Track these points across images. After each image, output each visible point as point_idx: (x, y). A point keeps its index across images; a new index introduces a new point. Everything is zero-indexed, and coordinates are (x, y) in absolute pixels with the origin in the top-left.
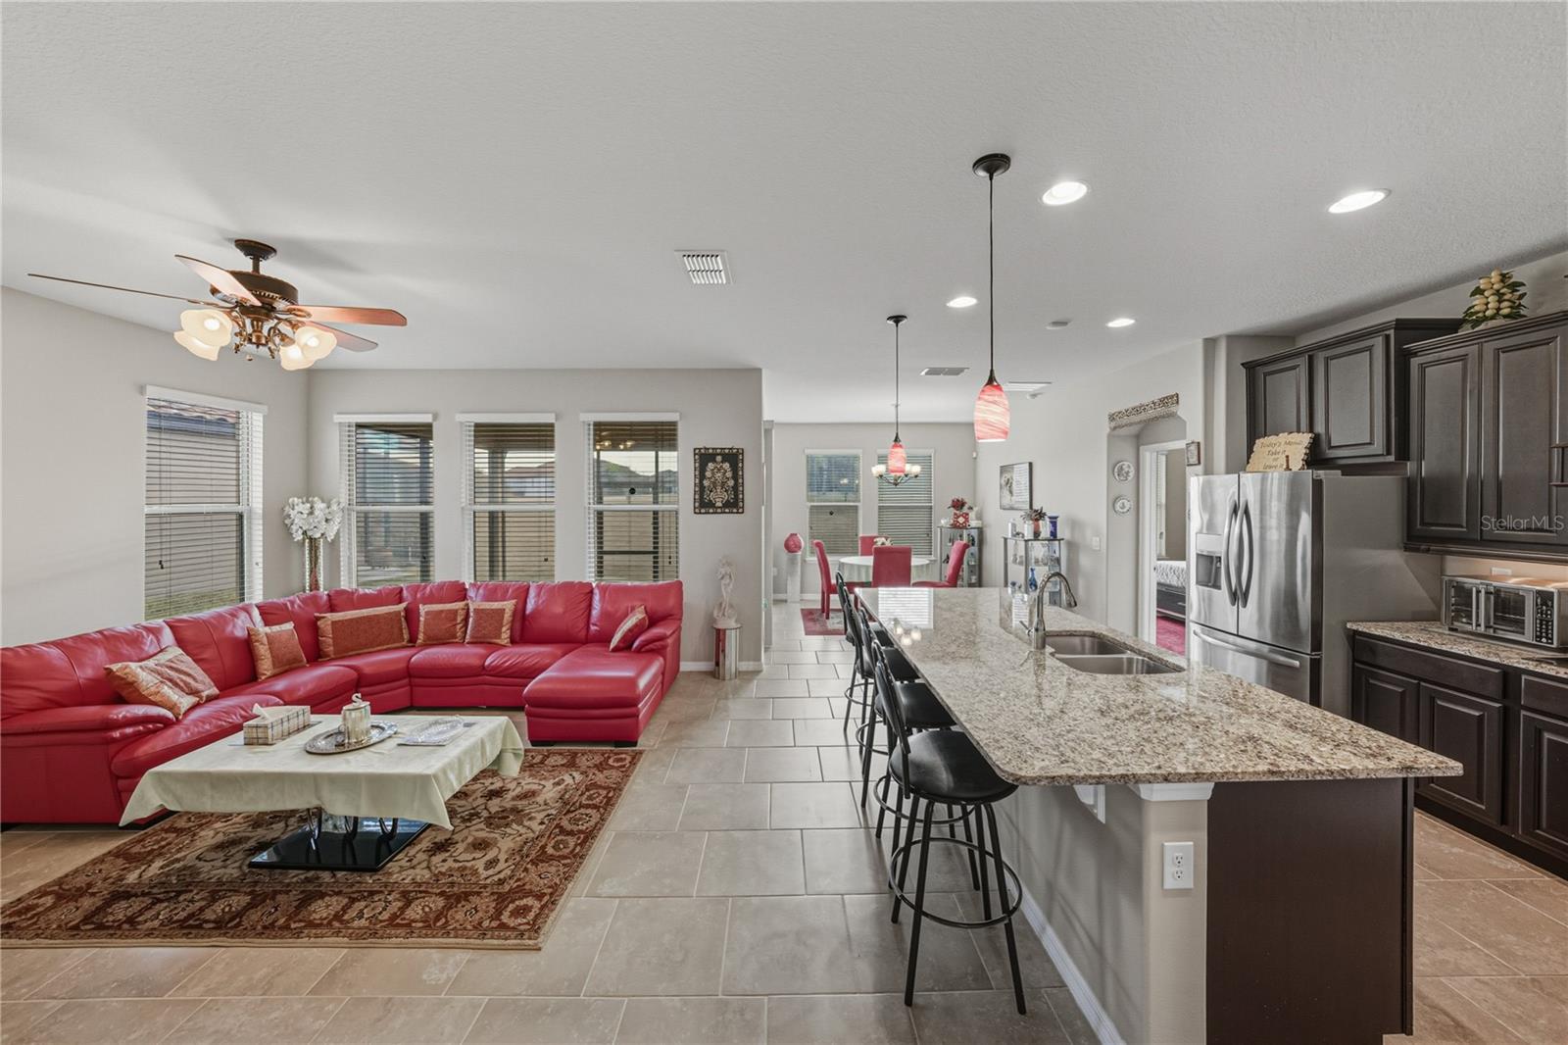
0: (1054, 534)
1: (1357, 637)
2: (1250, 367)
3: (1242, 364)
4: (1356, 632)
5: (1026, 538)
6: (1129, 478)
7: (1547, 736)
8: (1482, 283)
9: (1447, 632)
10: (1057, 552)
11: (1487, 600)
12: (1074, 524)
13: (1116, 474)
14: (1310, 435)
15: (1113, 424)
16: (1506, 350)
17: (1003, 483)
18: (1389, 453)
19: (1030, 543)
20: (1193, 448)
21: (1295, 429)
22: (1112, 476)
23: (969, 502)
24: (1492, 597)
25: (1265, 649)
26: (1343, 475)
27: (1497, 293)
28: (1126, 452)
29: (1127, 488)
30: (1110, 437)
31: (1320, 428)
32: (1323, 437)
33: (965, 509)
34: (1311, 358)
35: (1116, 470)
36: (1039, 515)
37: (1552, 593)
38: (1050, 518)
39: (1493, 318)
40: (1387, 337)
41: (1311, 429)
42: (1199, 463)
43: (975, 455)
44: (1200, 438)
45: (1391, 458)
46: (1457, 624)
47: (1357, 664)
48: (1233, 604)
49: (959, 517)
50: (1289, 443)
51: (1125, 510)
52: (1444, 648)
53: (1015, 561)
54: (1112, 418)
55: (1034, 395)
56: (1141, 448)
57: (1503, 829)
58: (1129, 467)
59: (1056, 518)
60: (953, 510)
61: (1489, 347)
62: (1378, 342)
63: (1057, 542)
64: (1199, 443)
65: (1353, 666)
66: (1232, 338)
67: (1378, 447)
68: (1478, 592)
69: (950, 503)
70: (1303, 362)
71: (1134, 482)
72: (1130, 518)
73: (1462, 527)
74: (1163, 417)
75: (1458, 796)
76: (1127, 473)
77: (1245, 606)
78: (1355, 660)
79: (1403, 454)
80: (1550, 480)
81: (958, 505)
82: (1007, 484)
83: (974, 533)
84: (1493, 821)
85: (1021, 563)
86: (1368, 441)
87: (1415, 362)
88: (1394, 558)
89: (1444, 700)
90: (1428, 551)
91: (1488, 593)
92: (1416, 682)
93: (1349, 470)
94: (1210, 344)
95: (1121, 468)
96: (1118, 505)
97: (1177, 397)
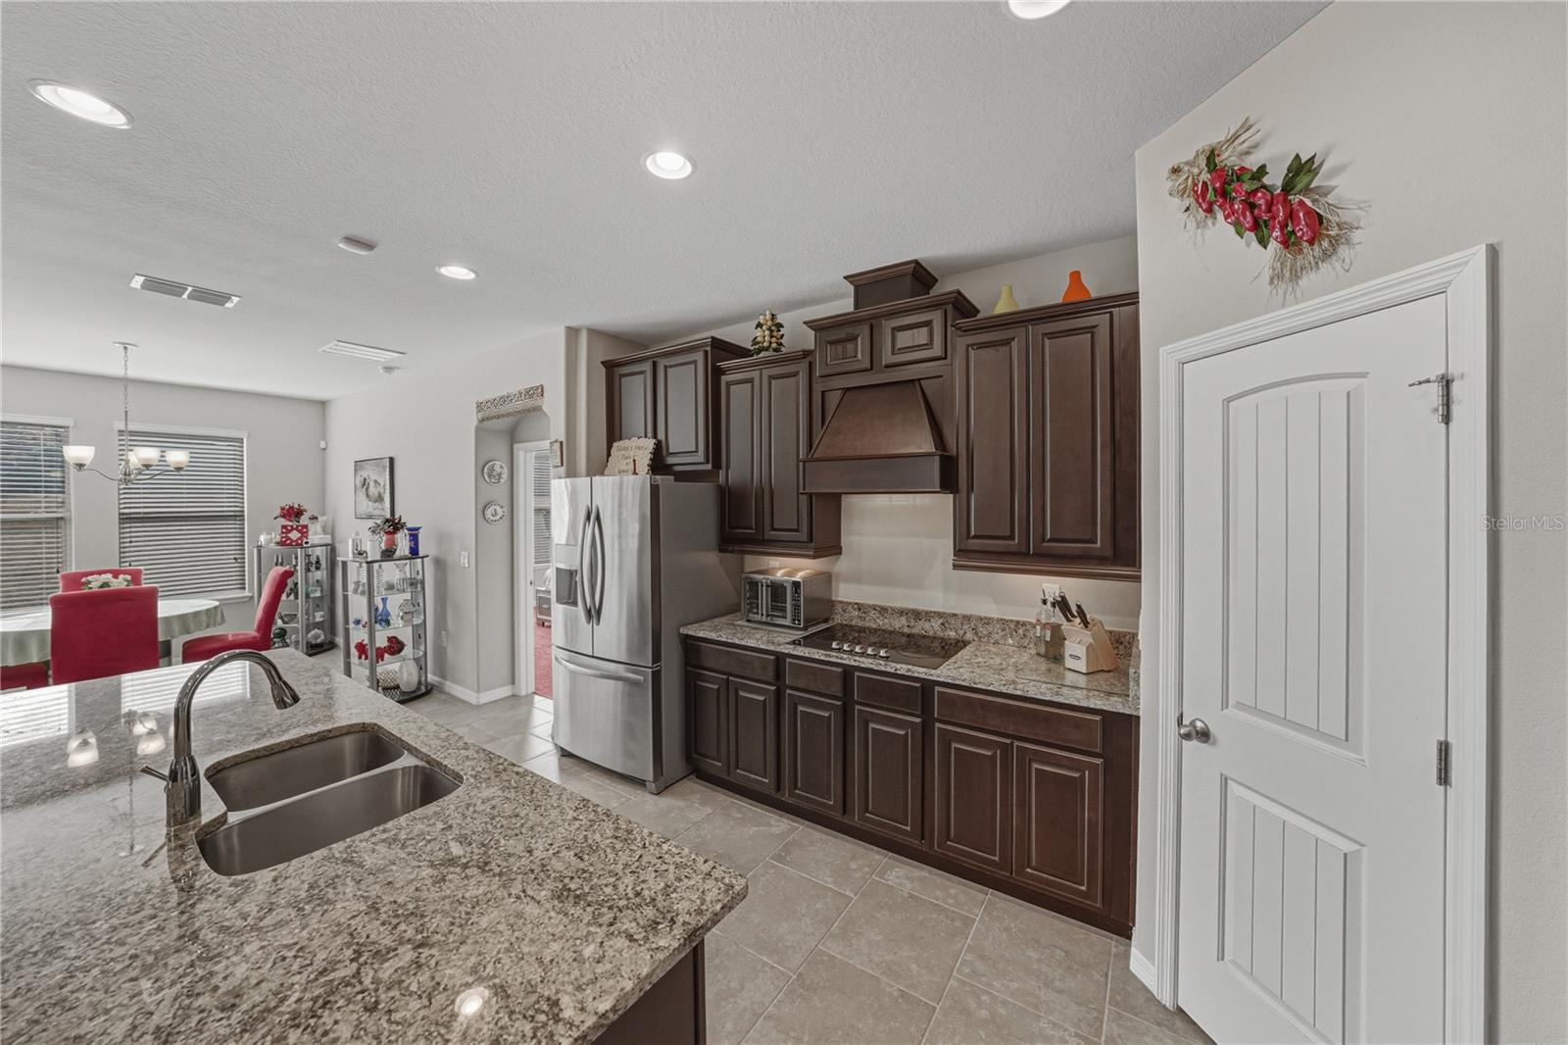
0: (414, 552)
1: (688, 641)
2: (610, 366)
3: (602, 363)
4: (687, 636)
5: (369, 559)
6: (502, 481)
7: (800, 708)
8: (761, 319)
9: (746, 624)
10: (421, 573)
11: (767, 591)
12: (442, 537)
13: (486, 477)
14: (654, 441)
15: (480, 415)
16: (776, 377)
17: (359, 484)
18: (708, 462)
19: (376, 565)
20: (557, 446)
21: (643, 434)
22: (480, 476)
23: (311, 510)
24: (770, 589)
25: (620, 670)
26: (675, 480)
27: (770, 329)
28: (497, 450)
29: (499, 492)
30: (478, 430)
31: (661, 436)
32: (664, 444)
33: (304, 520)
34: (655, 364)
35: (484, 469)
36: (394, 525)
37: (799, 582)
38: (409, 529)
39: (767, 349)
40: (706, 352)
41: (655, 436)
42: (562, 465)
43: (323, 445)
44: (563, 438)
45: (709, 467)
46: (752, 616)
47: (689, 668)
48: (589, 623)
49: (290, 531)
50: (639, 448)
51: (498, 517)
52: (743, 643)
53: (355, 591)
54: (480, 406)
55: (388, 369)
56: (515, 446)
57: (778, 796)
58: (501, 467)
59: (417, 529)
60: (283, 521)
61: (766, 373)
62: (699, 357)
63: (419, 560)
64: (561, 443)
65: (686, 670)
66: (593, 332)
67: (700, 457)
68: (762, 586)
69: (278, 512)
70: (647, 367)
71: (509, 483)
72: (502, 528)
73: (751, 528)
74: (529, 410)
75: (753, 776)
76: (500, 475)
77: (598, 624)
78: (687, 664)
79: (717, 465)
80: (798, 489)
81: (293, 513)
82: (364, 485)
83: (319, 552)
84: (772, 792)
85: (363, 593)
86: (694, 450)
87: (724, 379)
88: (712, 558)
89: (745, 691)
90: (732, 552)
91: (767, 586)
92: (725, 677)
93: (682, 477)
94: (572, 333)
95: (492, 469)
96: (489, 513)
97: (542, 388)
